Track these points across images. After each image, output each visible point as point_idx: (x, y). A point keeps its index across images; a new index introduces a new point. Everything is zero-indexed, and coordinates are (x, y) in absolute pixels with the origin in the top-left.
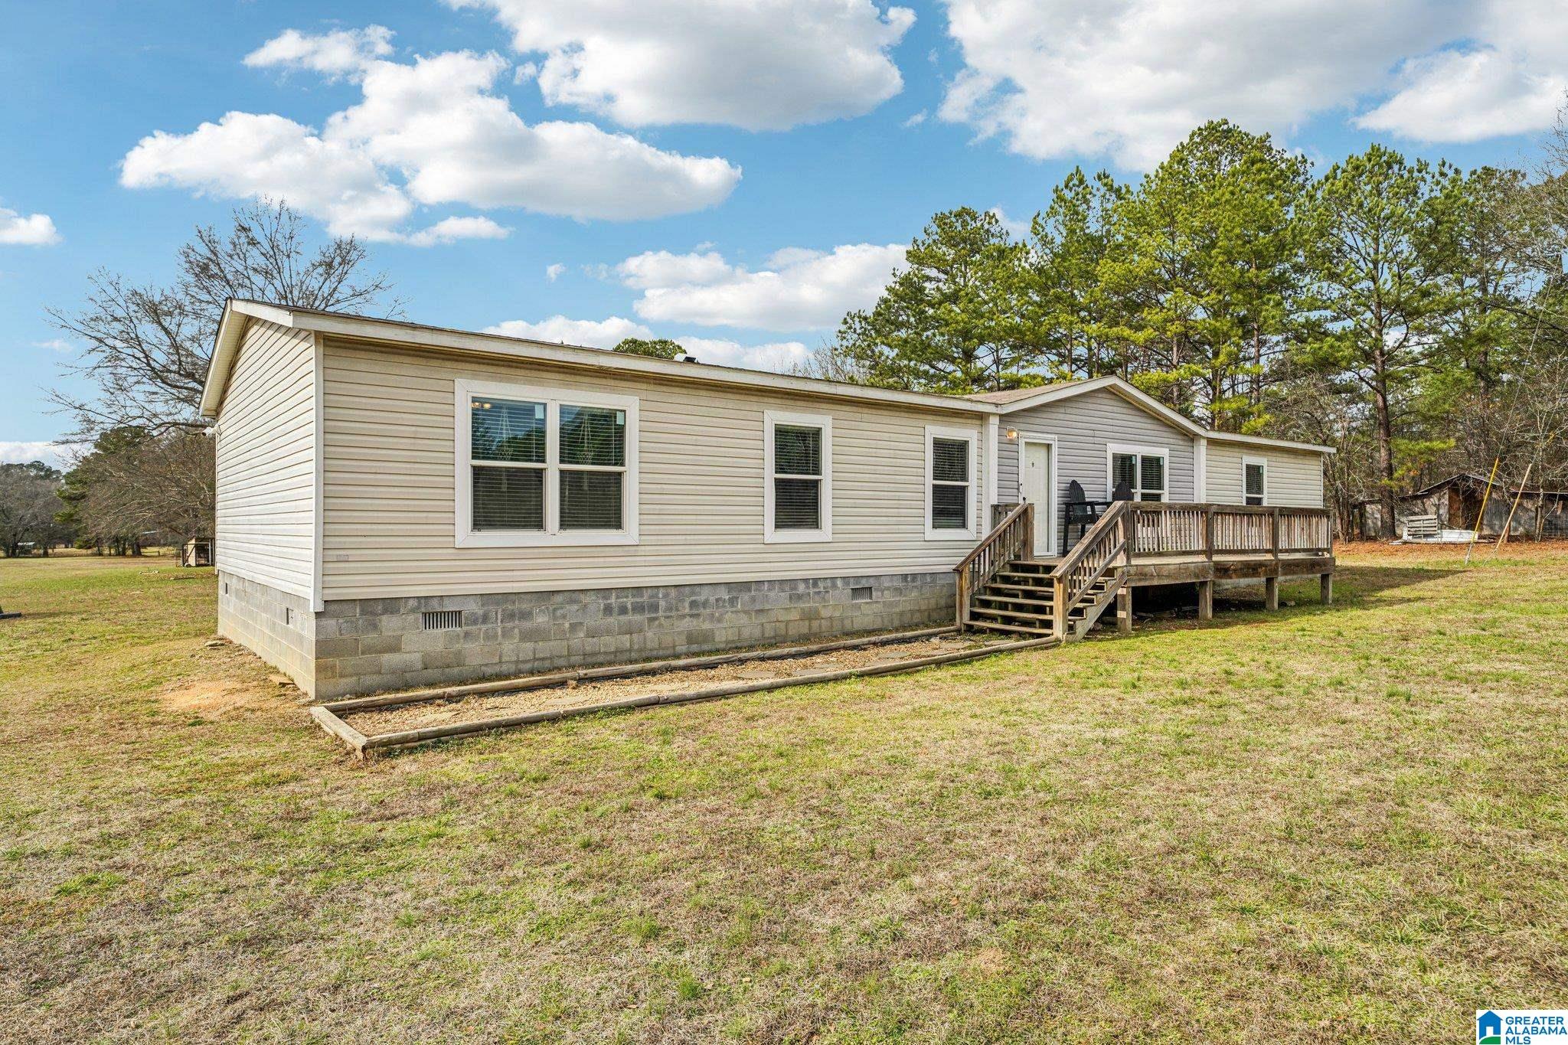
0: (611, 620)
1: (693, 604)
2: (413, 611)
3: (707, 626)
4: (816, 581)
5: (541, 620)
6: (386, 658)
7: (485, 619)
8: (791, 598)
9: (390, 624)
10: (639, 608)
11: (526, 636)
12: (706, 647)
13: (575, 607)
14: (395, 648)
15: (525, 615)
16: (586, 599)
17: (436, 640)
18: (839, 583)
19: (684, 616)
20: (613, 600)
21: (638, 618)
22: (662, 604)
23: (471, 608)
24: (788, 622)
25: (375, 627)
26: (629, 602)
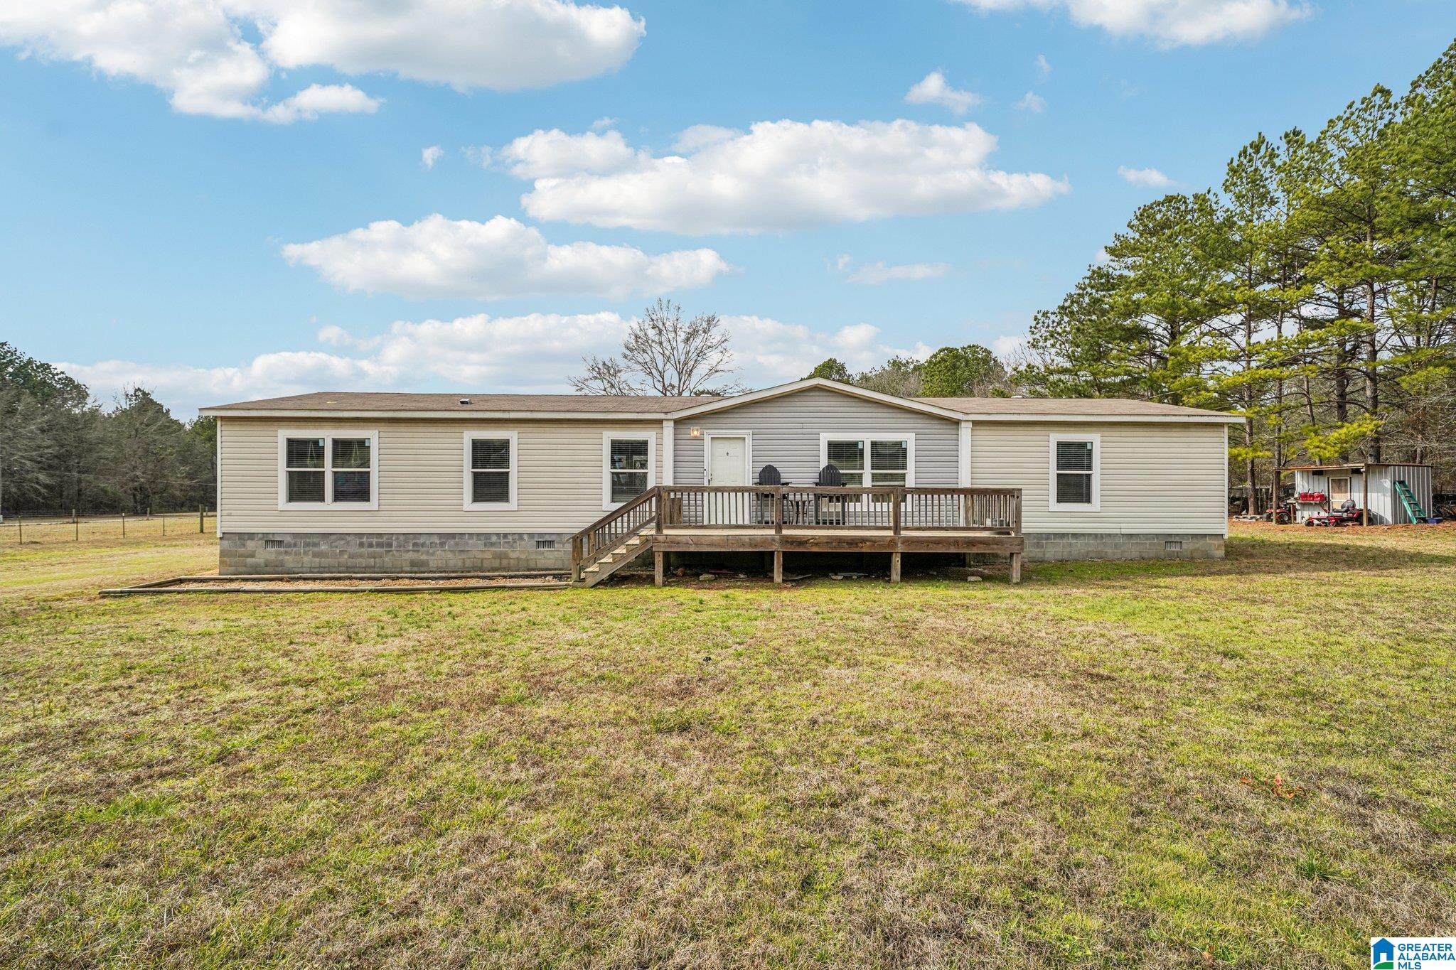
0: (363, 550)
1: (414, 545)
2: (261, 539)
3: (424, 557)
4: (505, 535)
5: (324, 547)
6: (249, 560)
7: (295, 545)
8: (485, 545)
9: (251, 545)
10: (380, 545)
11: (315, 555)
12: (422, 569)
13: (342, 542)
14: (252, 556)
15: (316, 545)
16: (348, 538)
17: (270, 553)
18: (525, 537)
19: (409, 551)
20: (365, 540)
21: (379, 550)
22: (395, 543)
23: (288, 539)
24: (482, 560)
25: (244, 545)
26: (374, 541)
